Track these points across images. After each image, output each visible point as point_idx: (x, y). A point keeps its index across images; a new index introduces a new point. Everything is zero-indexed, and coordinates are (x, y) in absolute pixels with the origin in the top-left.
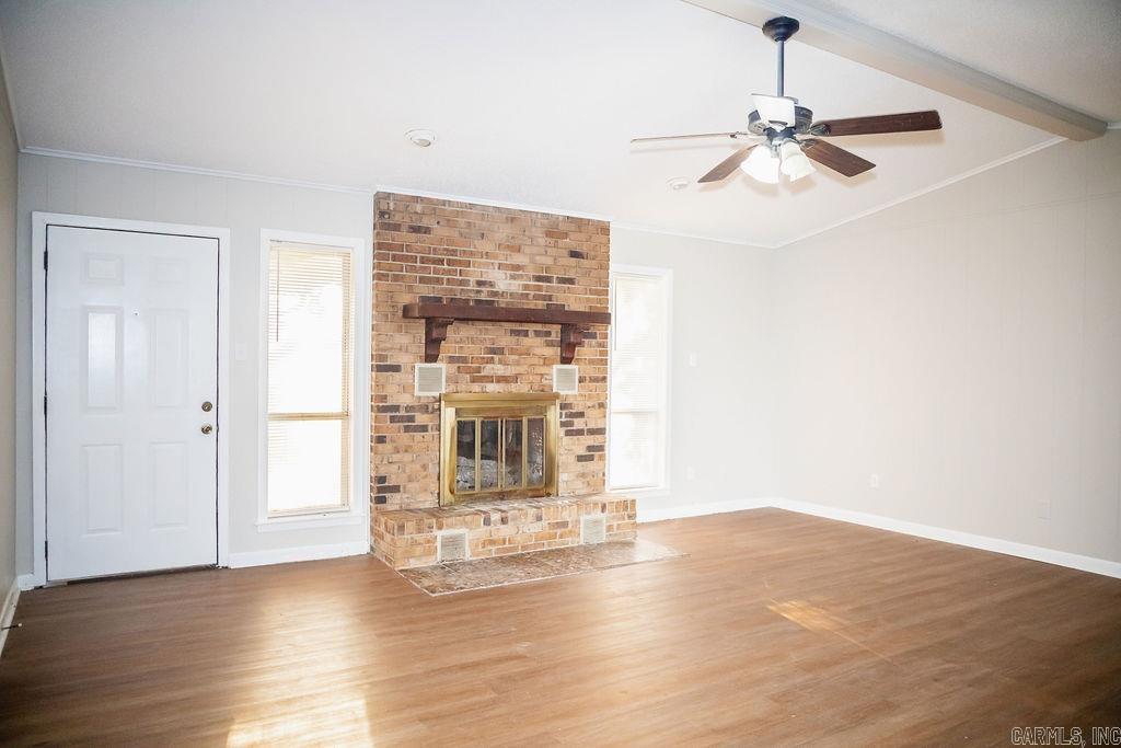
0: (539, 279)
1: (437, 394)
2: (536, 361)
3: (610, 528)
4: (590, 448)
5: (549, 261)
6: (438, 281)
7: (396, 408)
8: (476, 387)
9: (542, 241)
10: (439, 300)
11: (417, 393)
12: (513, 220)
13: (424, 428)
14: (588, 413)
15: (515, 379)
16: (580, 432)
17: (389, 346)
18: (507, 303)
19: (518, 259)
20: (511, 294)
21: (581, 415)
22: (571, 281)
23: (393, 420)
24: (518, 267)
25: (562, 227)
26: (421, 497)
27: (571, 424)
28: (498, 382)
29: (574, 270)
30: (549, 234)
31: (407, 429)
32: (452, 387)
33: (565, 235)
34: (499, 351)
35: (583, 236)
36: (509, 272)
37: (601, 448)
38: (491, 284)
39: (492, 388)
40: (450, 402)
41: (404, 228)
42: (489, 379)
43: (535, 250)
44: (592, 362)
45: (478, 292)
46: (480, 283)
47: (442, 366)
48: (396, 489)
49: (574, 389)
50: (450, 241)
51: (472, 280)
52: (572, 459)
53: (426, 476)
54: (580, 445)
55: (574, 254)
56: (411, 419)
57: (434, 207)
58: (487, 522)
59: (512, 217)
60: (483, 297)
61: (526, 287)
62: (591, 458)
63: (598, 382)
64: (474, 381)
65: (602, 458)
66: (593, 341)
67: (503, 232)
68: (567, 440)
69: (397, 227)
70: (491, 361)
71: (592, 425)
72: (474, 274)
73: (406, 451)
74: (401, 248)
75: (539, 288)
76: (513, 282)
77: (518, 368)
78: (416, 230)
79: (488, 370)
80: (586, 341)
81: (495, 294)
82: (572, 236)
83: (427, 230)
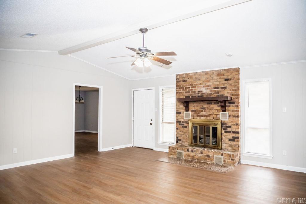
0: (215, 88)
1: (188, 119)
2: (214, 111)
3: (224, 161)
4: (233, 137)
5: (218, 83)
6: (189, 92)
7: (180, 122)
8: (198, 118)
9: (216, 78)
10: (189, 97)
11: (185, 119)
12: (207, 74)
13: (186, 127)
14: (233, 127)
15: (209, 116)
16: (230, 132)
17: (179, 108)
18: (206, 96)
19: (209, 84)
20: (207, 93)
21: (230, 127)
22: (225, 88)
23: (180, 124)
24: (208, 86)
25: (222, 73)
26: (186, 143)
27: (227, 129)
28: (204, 116)
29: (226, 84)
30: (218, 75)
31: (183, 127)
32: (192, 117)
33: (223, 75)
34: (204, 108)
35: (229, 74)
36: (206, 88)
37: (238, 138)
38: (202, 91)
39: (202, 118)
40: (191, 121)
41: (181, 81)
42: (202, 116)
43: (214, 81)
44: (233, 111)
45: (198, 94)
46: (199, 92)
47: (190, 113)
48: (180, 140)
49: (227, 119)
50: (192, 82)
51: (197, 91)
52: (227, 140)
53: (186, 138)
54: (230, 136)
55: (226, 80)
56: (183, 125)
57: (188, 75)
58: (188, 151)
59: (207, 73)
60: (200, 95)
61: (211, 91)
62: (234, 141)
63: (236, 117)
64: (198, 116)
65: (238, 141)
66: (234, 105)
67: (204, 78)
68: (225, 134)
69: (180, 82)
70: (202, 111)
71: (234, 130)
72: (197, 89)
73: (182, 132)
74: (181, 86)
75: (215, 91)
76: (207, 90)
77: (209, 113)
78: (184, 81)
79: (201, 113)
80: (231, 105)
81: (203, 94)
82: (225, 74)
83: (186, 81)
